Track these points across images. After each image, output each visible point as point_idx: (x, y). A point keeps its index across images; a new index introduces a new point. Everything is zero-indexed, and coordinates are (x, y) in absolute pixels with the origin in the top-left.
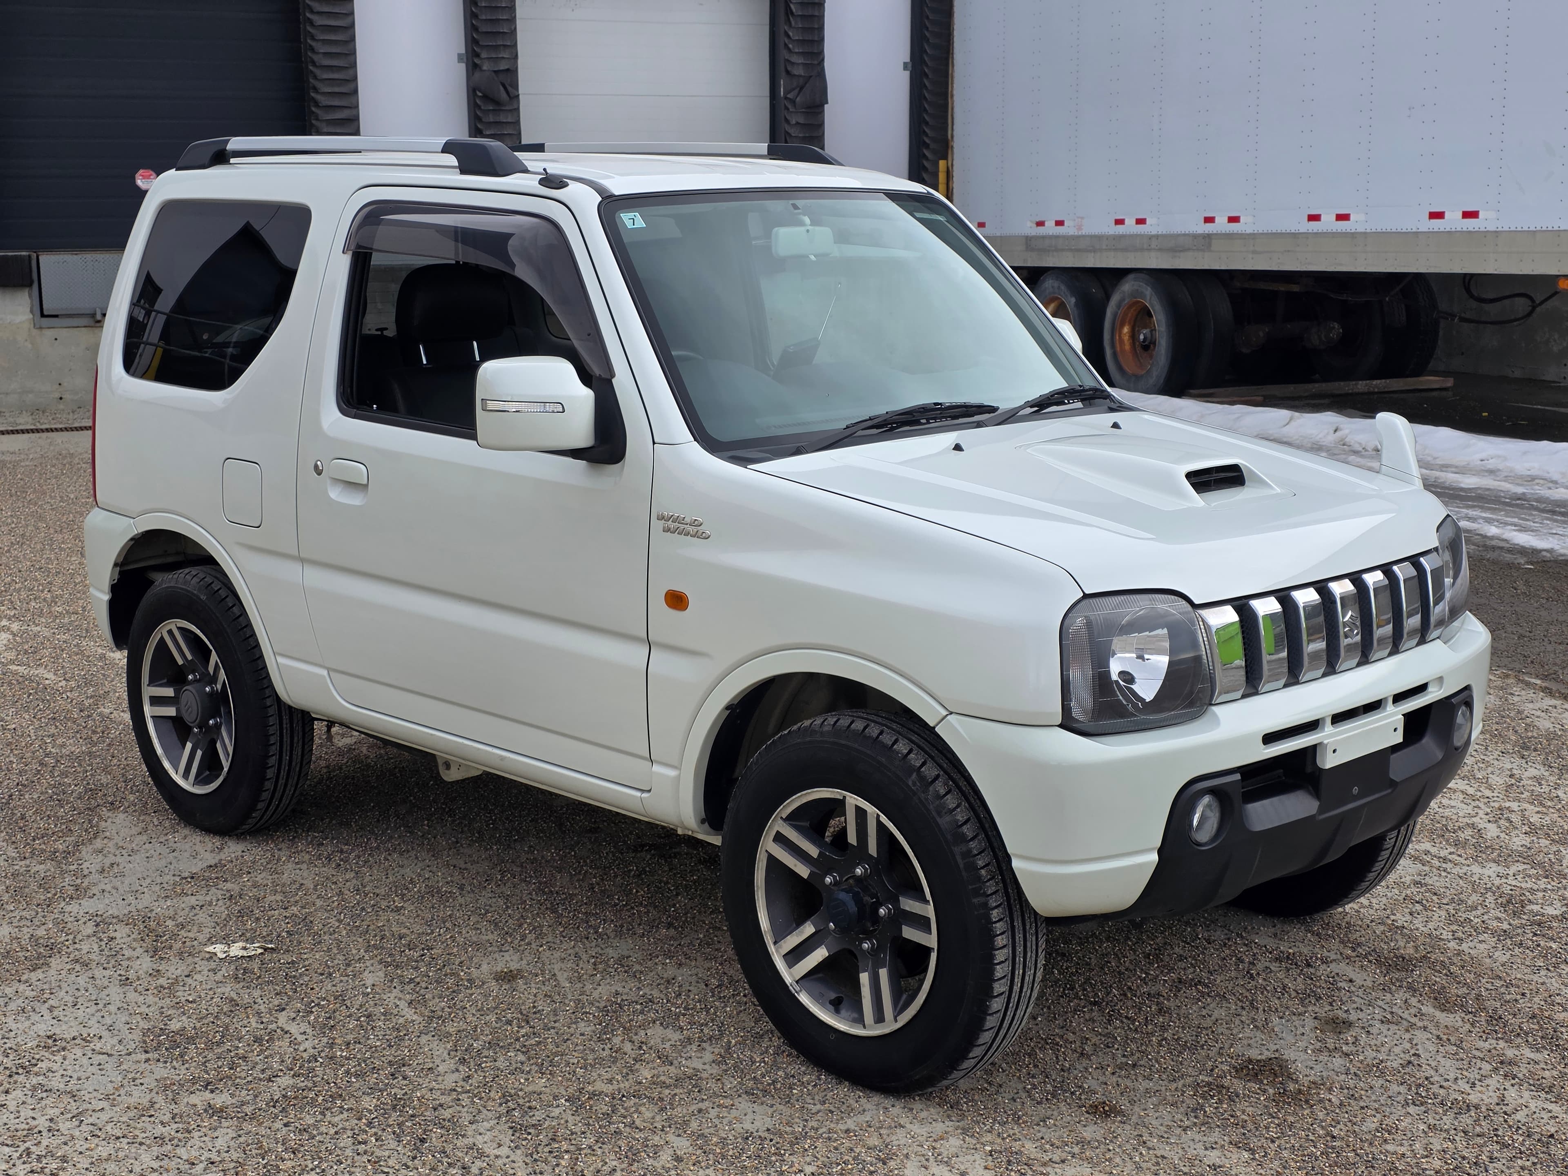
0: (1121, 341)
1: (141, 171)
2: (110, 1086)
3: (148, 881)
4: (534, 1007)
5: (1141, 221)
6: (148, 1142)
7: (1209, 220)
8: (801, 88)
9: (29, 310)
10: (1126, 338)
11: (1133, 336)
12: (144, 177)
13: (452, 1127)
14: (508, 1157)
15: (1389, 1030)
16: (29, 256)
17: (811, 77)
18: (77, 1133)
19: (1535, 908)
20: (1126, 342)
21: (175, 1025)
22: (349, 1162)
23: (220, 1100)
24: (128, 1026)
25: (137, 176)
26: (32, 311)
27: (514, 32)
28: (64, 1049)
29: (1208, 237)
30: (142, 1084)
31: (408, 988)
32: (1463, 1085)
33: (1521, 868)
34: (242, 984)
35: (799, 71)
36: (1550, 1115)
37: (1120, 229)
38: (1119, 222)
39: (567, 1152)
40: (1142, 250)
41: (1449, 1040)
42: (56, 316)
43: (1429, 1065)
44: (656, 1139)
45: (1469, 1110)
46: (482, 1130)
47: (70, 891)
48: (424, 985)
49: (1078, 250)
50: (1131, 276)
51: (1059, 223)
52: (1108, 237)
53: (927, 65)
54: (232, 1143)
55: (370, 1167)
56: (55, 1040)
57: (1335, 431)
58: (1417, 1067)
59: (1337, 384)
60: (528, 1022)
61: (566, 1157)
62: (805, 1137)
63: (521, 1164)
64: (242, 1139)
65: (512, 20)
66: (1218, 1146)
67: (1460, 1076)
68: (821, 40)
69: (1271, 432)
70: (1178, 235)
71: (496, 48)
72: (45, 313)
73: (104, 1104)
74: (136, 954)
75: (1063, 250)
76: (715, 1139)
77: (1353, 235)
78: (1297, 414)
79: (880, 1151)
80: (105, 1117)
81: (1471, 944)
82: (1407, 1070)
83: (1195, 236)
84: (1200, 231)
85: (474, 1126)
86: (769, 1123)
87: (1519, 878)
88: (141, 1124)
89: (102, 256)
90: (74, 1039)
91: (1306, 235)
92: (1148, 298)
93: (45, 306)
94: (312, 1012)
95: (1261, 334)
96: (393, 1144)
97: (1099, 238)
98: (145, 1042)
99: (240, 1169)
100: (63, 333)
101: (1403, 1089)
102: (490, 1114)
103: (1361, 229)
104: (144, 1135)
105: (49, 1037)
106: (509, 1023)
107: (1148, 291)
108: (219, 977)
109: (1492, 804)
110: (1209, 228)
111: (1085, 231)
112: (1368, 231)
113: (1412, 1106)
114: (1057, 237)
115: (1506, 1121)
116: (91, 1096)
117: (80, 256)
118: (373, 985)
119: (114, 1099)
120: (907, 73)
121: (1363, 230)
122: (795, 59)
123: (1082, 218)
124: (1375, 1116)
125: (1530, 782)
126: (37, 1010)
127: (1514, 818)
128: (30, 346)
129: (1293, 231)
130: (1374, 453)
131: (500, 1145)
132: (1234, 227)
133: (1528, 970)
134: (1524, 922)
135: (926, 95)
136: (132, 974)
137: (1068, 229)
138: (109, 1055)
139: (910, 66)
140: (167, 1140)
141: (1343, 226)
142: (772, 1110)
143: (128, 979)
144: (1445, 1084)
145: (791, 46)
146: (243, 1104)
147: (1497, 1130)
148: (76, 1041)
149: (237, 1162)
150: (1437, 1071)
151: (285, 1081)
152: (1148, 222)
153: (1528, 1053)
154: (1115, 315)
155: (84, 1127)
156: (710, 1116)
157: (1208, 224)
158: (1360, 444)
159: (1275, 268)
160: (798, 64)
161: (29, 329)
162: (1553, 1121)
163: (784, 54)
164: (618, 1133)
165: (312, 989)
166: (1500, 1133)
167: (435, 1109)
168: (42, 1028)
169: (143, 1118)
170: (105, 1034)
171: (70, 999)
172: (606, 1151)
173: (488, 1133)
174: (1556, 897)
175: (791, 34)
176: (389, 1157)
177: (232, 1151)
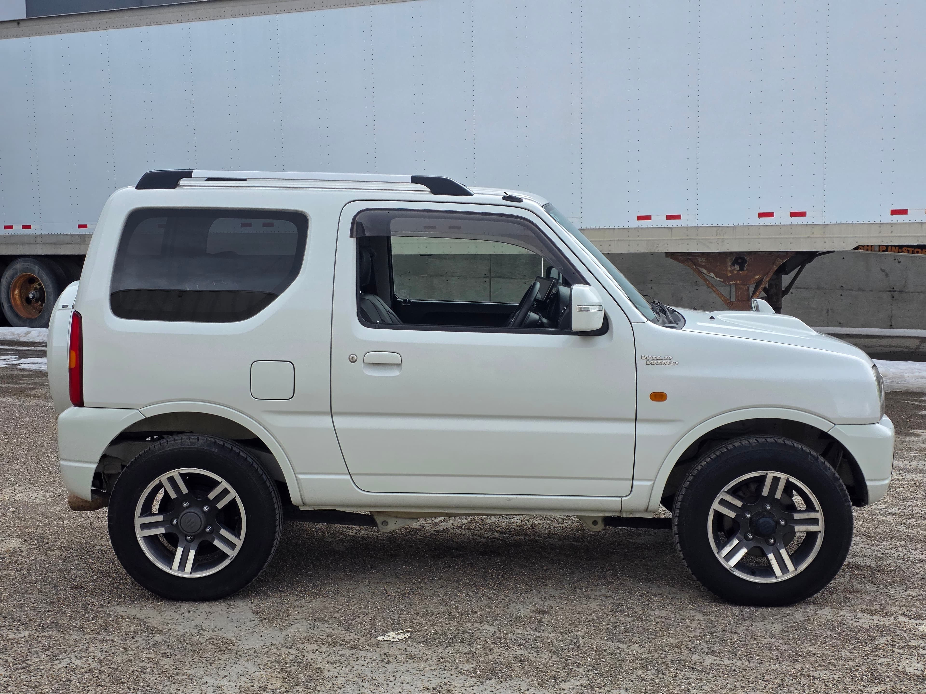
0: (14, 299)
5: (26, 227)
7: (82, 226)
10: (17, 297)
11: (22, 296)
20: (17, 299)
28: (448, 690)
37: (10, 232)
38: (8, 227)
40: (29, 244)
83: (72, 236)
84: (75, 233)
92: (37, 272)
105: (427, 689)
107: (37, 268)
138: (477, 686)
152: (33, 227)
154: (9, 283)
157: (81, 229)
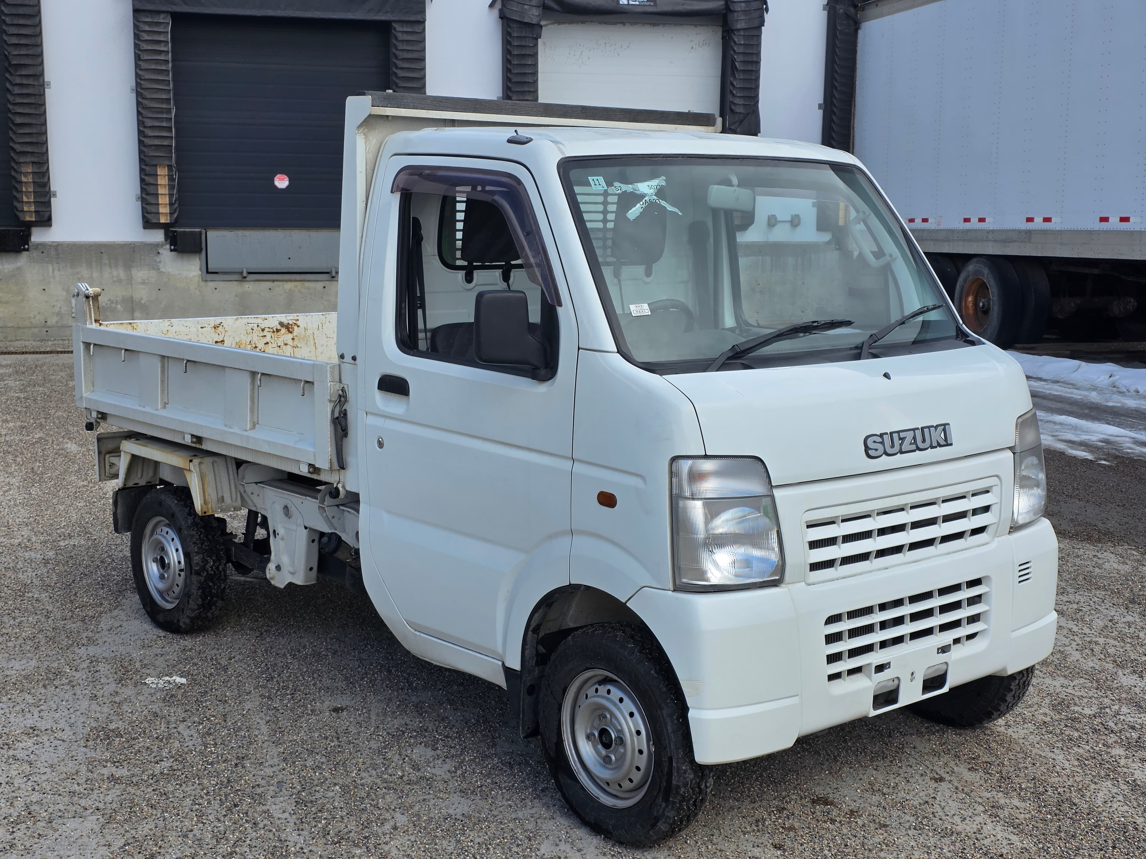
0: (967, 307)
1: (278, 176)
2: (56, 760)
3: (136, 637)
4: (347, 729)
5: (982, 220)
6: (65, 794)
7: (1030, 220)
8: (741, 122)
9: (199, 268)
10: (970, 305)
11: (976, 304)
12: (280, 179)
13: (259, 799)
14: (286, 819)
15: (924, 780)
16: (200, 232)
17: (748, 114)
18: (23, 786)
19: (1076, 708)
20: (970, 307)
21: (112, 726)
22: (184, 815)
23: (122, 772)
24: (83, 725)
25: (276, 179)
26: (200, 269)
27: (536, 82)
28: (37, 736)
29: (1029, 232)
30: (76, 760)
31: (270, 712)
32: (957, 819)
33: (1081, 682)
34: (166, 704)
35: (739, 109)
36: (1009, 842)
37: (967, 225)
38: (967, 220)
39: (325, 819)
40: (982, 240)
41: (963, 790)
42: (217, 273)
43: (940, 805)
44: (387, 816)
45: (952, 835)
46: (277, 802)
47: (84, 641)
48: (281, 711)
49: (937, 240)
50: (975, 260)
51: (925, 220)
52: (958, 231)
53: (835, 106)
54: (116, 799)
55: (195, 819)
56: (34, 730)
57: (1110, 377)
58: (931, 806)
59: (1131, 343)
60: (338, 738)
61: (323, 822)
62: (485, 821)
63: (292, 824)
64: (123, 797)
65: (535, 73)
66: (762, 845)
67: (958, 813)
68: (757, 87)
69: (1062, 376)
70: (1008, 231)
71: (523, 93)
72: (210, 271)
73: (48, 770)
74: (108, 681)
75: (927, 240)
76: (425, 818)
77: (1132, 233)
78: (1083, 364)
79: (531, 832)
80: (44, 777)
81: (1015, 730)
82: (923, 807)
83: (1020, 231)
84: (1024, 228)
85: (273, 800)
86: (466, 810)
88: (65, 783)
89: (249, 233)
90: (46, 730)
91: (1098, 232)
92: (986, 276)
93: (209, 266)
94: (202, 723)
95: (1073, 305)
96: (217, 806)
97: (952, 231)
98: (89, 735)
99: (114, 814)
100: (221, 285)
101: (912, 819)
102: (286, 793)
103: (1137, 229)
104: (64, 790)
105: (31, 728)
106: (326, 738)
107: (986, 271)
108: (154, 698)
109: (1086, 638)
110: (1030, 226)
111: (942, 227)
112: (1143, 230)
113: (912, 830)
114: (923, 230)
115: (974, 844)
116: (42, 765)
117: (234, 232)
118: (249, 710)
119: (55, 768)
120: (821, 111)
121: (1139, 230)
122: (737, 101)
123: (941, 217)
124: (883, 835)
125: (1123, 625)
126: (32, 711)
127: (1097, 649)
128: (198, 293)
129: (1089, 229)
130: (1135, 393)
131: (284, 812)
132: (1047, 226)
134: (1063, 717)
135: (834, 127)
136: (99, 694)
137: (931, 225)
138: (63, 741)
139: (823, 107)
140: (76, 794)
141: (1124, 226)
142: (472, 802)
143: (96, 696)
144: (944, 818)
145: (734, 92)
146: (133, 775)
147: (965, 849)
148: (47, 732)
149: (114, 810)
150: (943, 809)
151: (166, 764)
152: (987, 220)
153: (1016, 802)
154: (962, 288)
155: (30, 783)
156: (429, 804)
157: (1029, 223)
158: (1126, 387)
159: (1076, 256)
160: (740, 105)
161: (199, 282)
162: (1008, 846)
163: (730, 98)
164: (364, 810)
165: (209, 709)
166: (966, 851)
167: (253, 787)
168: (30, 723)
169: (68, 780)
170: (67, 728)
171: (54, 707)
172: (351, 820)
173: (281, 804)
174: (1097, 703)
175: (735, 83)
176: (210, 814)
177: (114, 803)
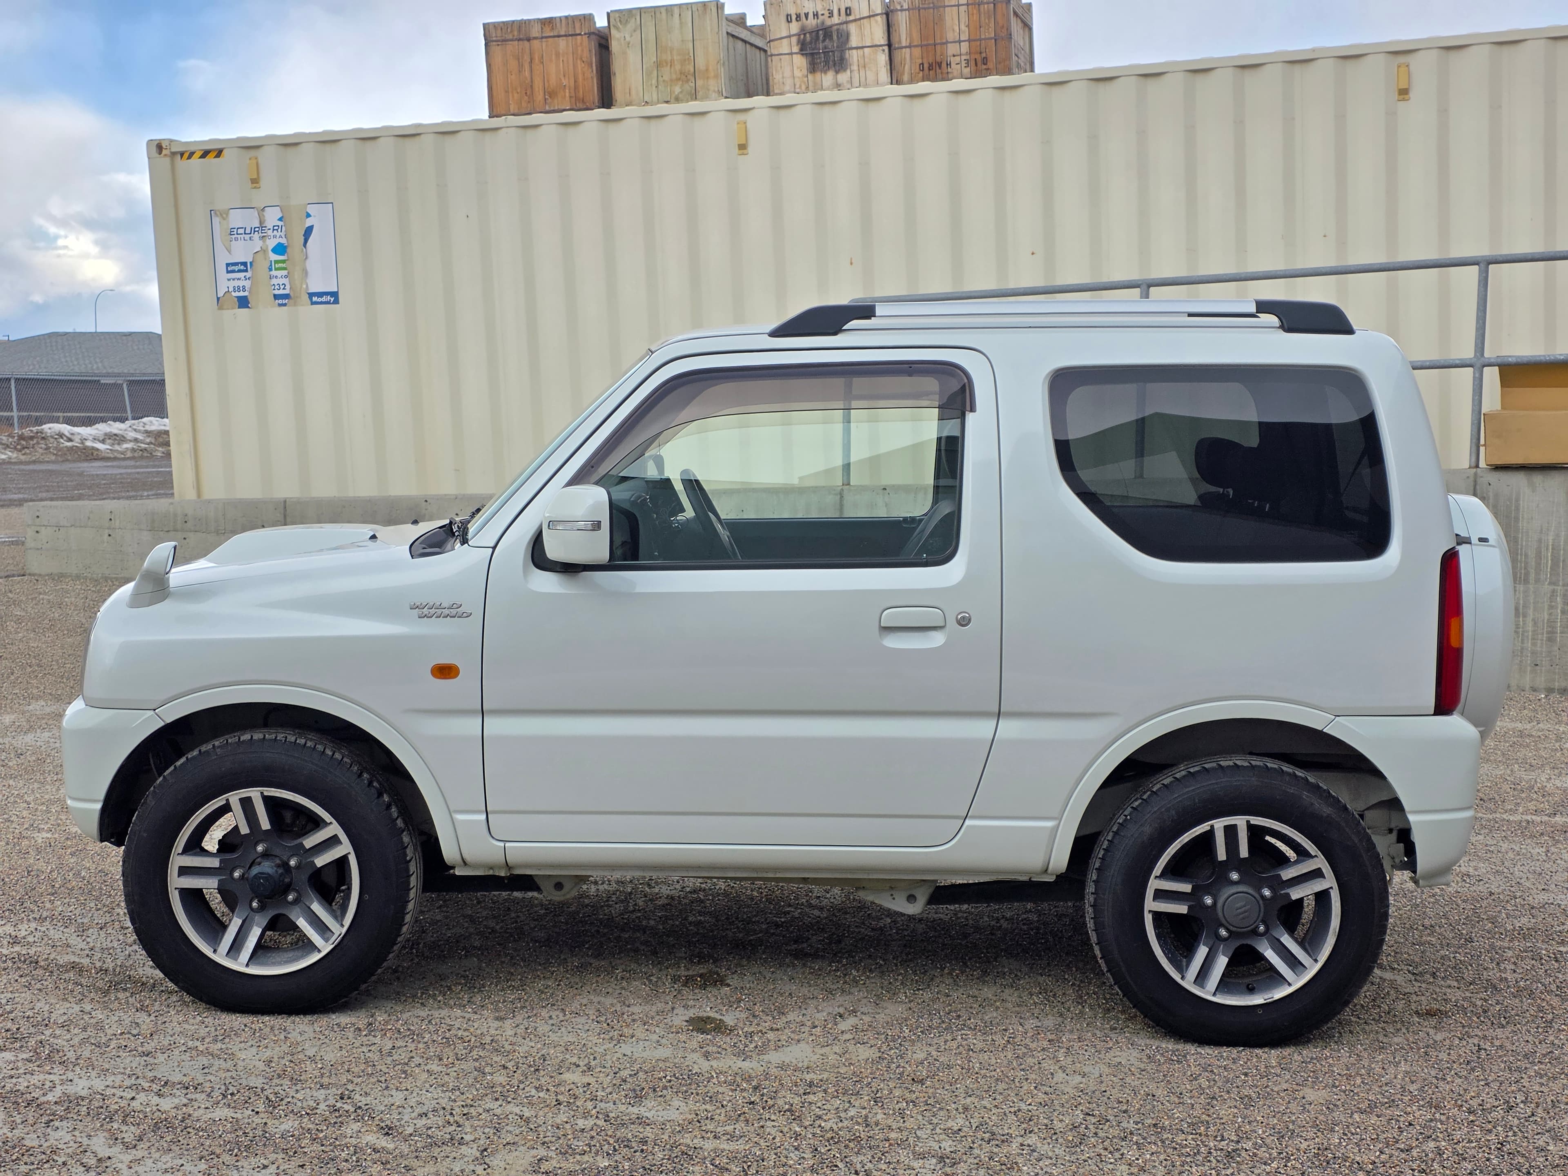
87: (48, 1084)
133: (17, 1000)
